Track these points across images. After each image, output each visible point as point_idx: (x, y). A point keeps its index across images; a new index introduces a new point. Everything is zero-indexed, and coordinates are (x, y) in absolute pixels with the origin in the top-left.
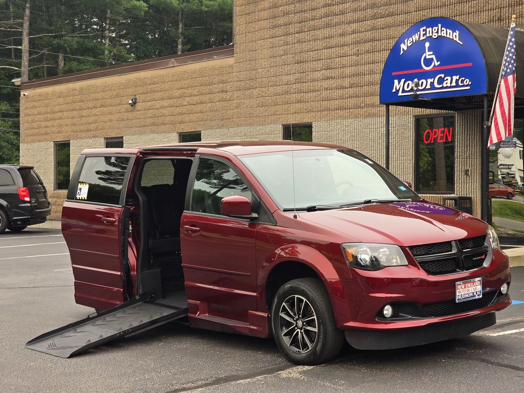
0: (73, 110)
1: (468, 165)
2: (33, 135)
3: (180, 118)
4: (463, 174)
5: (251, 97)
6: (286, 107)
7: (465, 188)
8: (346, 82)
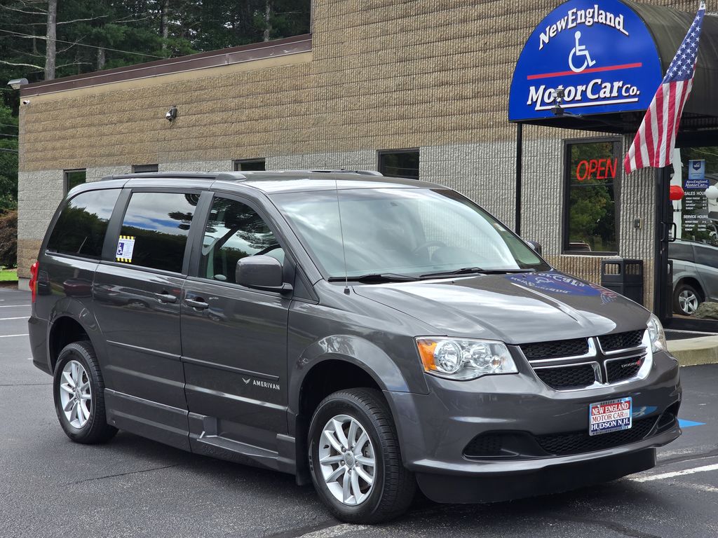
0: (90, 126)
1: (639, 213)
2: (37, 160)
3: (237, 139)
4: (631, 226)
5: (334, 110)
6: (383, 124)
7: (634, 247)
8: (468, 90)
